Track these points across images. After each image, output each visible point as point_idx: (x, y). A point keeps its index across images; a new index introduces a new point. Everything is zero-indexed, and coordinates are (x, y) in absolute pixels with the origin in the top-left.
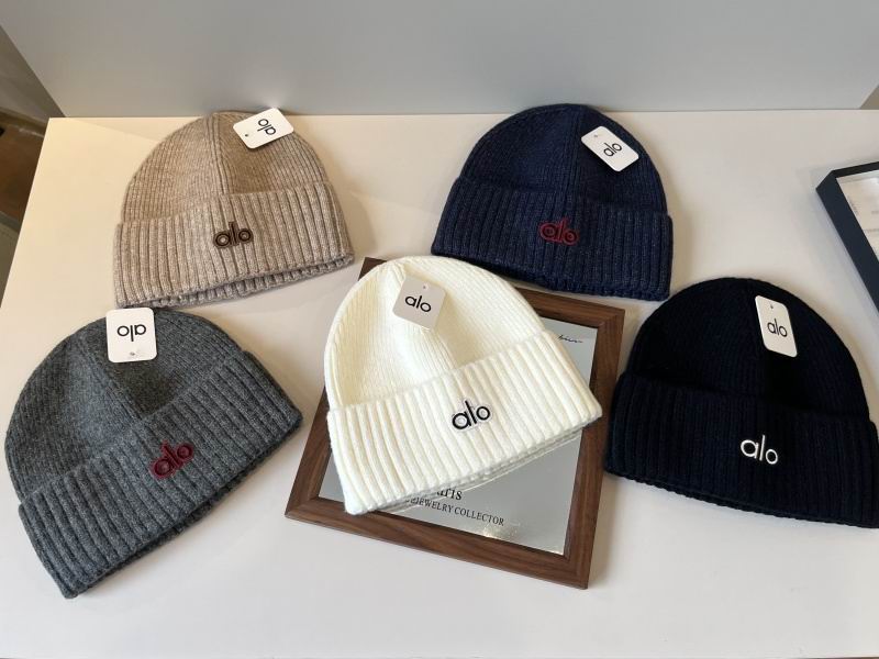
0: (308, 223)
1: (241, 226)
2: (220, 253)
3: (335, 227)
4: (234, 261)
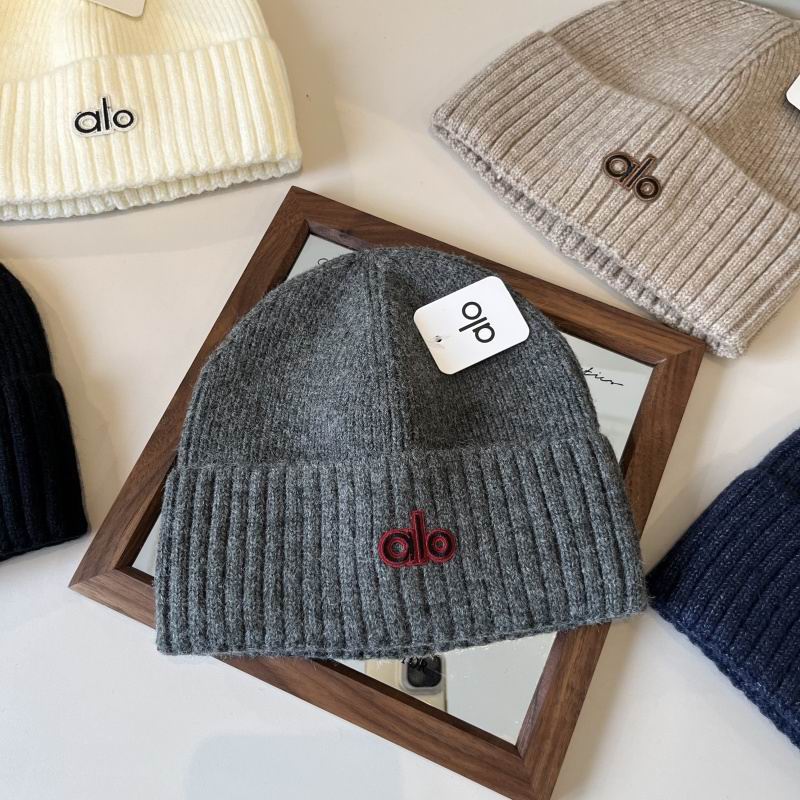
2: (597, 177)
4: (600, 204)
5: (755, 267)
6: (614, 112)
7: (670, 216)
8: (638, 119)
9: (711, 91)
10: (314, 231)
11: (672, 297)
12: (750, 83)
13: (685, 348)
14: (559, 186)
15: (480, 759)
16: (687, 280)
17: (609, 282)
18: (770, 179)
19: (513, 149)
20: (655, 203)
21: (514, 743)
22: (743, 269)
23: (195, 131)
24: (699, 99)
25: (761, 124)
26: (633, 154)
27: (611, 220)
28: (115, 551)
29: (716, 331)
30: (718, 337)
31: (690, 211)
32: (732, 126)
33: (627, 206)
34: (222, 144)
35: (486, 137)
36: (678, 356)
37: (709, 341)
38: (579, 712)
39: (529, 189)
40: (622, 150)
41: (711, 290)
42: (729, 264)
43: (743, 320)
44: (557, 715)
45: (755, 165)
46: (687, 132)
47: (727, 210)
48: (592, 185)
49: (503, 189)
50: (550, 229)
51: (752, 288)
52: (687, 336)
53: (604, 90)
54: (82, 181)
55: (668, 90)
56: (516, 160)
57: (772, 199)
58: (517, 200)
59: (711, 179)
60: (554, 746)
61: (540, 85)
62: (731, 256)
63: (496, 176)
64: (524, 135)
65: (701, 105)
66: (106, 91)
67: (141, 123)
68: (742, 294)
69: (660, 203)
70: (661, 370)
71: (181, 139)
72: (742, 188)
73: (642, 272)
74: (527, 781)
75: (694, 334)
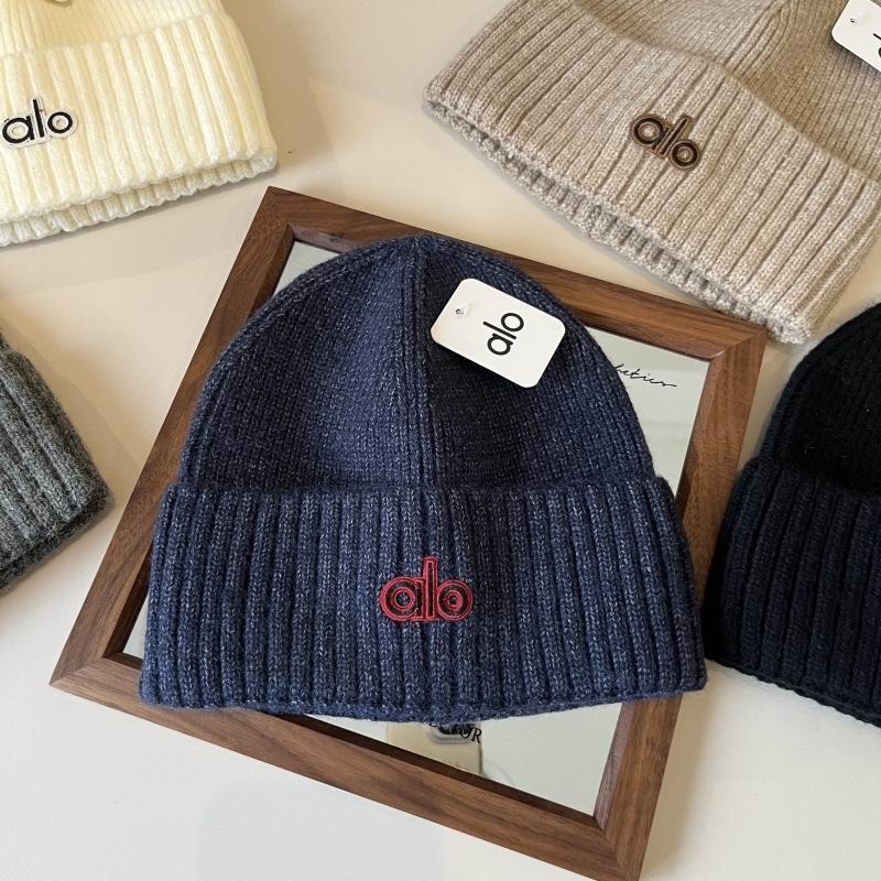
0: (796, 229)
1: (695, 135)
2: (625, 146)
3: (828, 273)
4: (631, 178)
5: (817, 235)
6: (637, 69)
7: (713, 184)
8: (667, 74)
9: (747, 35)
10: (300, 236)
11: (725, 279)
12: (790, 22)
13: (743, 337)
14: (582, 160)
15: (555, 837)
16: (740, 257)
17: (649, 267)
18: (822, 132)
19: (524, 122)
20: (694, 172)
21: (591, 814)
22: (803, 239)
23: (148, 131)
24: (734, 45)
25: (806, 70)
26: (664, 116)
27: (647, 195)
28: (101, 636)
29: (779, 313)
30: (782, 321)
31: (736, 176)
32: (775, 74)
33: (664, 177)
34: (182, 145)
35: (492, 110)
36: (737, 346)
37: (770, 325)
38: (663, 771)
39: (548, 167)
40: (652, 112)
41: (768, 267)
42: (786, 235)
43: (808, 298)
44: (638, 777)
45: (804, 118)
46: (724, 85)
47: (778, 172)
48: (620, 156)
49: (516, 169)
50: (575, 212)
51: (815, 260)
52: (745, 322)
53: (623, 43)
54: (17, 201)
55: (696, 38)
56: (529, 134)
57: (828, 155)
58: (534, 181)
59: (756, 138)
60: (639, 812)
61: (548, 45)
62: (788, 225)
63: (506, 154)
64: (535, 104)
65: (738, 53)
66: (36, 93)
67: (81, 126)
68: (805, 268)
69: (700, 170)
70: (719, 365)
71: (132, 140)
72: (793, 145)
73: (687, 252)
74: (610, 857)
75: (752, 320)
